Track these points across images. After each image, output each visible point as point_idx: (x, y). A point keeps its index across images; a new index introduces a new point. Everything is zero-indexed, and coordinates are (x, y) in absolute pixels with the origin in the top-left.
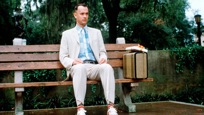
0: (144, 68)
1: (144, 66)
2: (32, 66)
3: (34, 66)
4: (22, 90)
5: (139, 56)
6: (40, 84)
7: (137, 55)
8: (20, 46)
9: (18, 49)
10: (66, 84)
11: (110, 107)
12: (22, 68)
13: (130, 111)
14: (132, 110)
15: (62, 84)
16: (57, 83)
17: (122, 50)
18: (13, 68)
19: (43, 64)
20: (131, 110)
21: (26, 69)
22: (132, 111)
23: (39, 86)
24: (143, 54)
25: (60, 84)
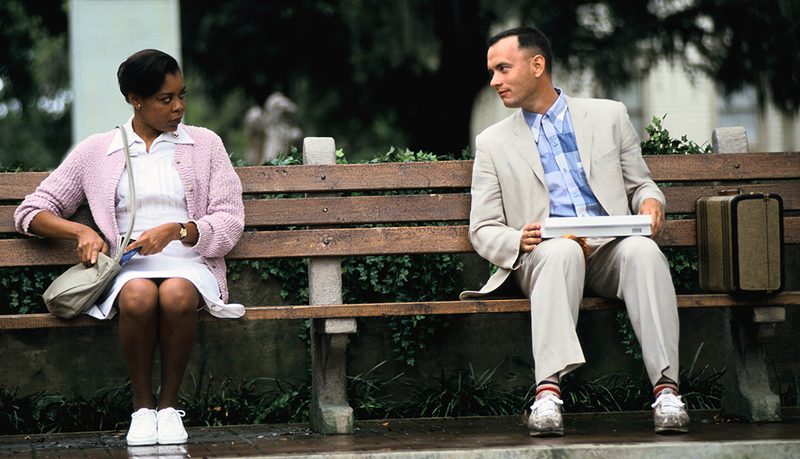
0: (770, 254)
1: (770, 247)
2: (375, 242)
3: (382, 243)
4: (350, 327)
5: (749, 210)
6: (412, 308)
7: (740, 204)
8: (330, 167)
9: (323, 179)
10: (506, 308)
11: (663, 391)
12: (341, 249)
13: (755, 418)
14: (764, 415)
15: (490, 310)
16: (473, 304)
17: (731, 176)
18: (306, 250)
19: (418, 234)
20: (758, 411)
21: (356, 251)
22: (764, 418)
23: (408, 313)
24: (766, 200)
25: (483, 309)
